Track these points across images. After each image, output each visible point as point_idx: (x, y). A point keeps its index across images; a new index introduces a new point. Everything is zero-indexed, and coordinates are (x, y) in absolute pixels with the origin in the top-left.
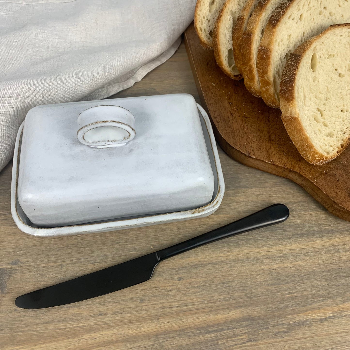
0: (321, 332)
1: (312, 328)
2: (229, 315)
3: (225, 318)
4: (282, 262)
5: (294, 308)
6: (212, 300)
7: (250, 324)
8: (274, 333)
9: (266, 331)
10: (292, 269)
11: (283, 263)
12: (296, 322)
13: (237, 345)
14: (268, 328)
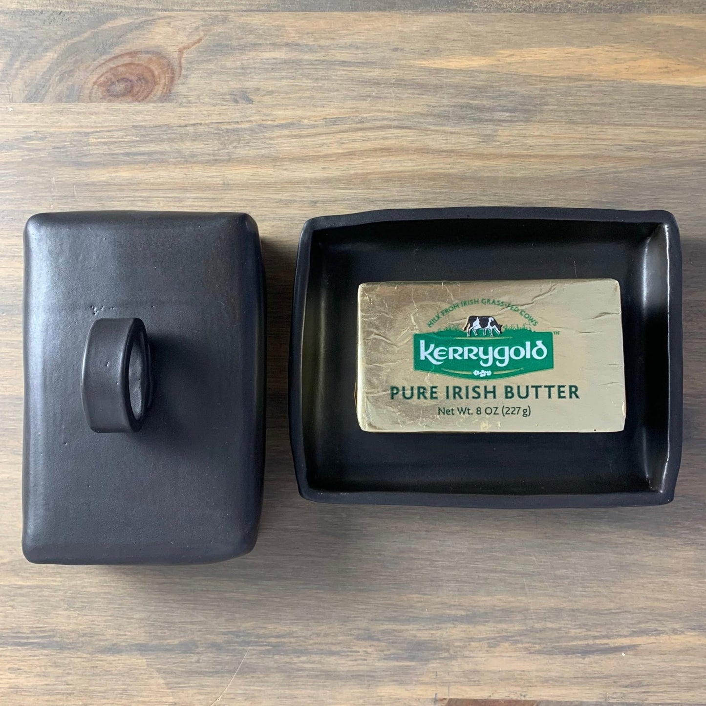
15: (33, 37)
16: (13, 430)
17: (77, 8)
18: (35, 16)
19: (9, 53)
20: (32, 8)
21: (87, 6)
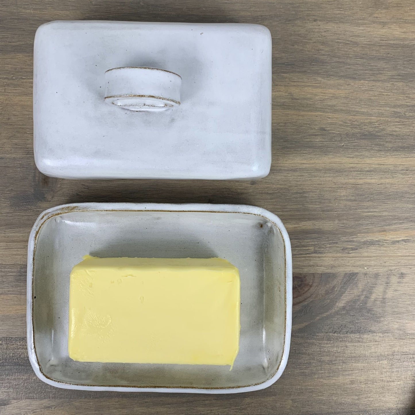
0: (390, 253)
1: (382, 248)
2: (299, 225)
3: (295, 227)
4: (370, 178)
5: (369, 227)
6: (284, 209)
7: (320, 237)
8: (341, 249)
9: (334, 245)
10: (379, 186)
11: (372, 179)
12: (367, 241)
13: (301, 254)
14: (336, 243)
15: (352, 316)
16: (358, 58)
17: (324, 335)
18: (351, 330)
19: (368, 305)
20: (354, 335)
21: (318, 337)
